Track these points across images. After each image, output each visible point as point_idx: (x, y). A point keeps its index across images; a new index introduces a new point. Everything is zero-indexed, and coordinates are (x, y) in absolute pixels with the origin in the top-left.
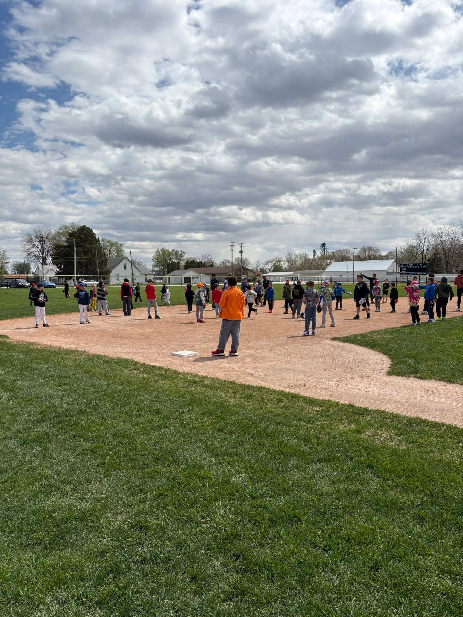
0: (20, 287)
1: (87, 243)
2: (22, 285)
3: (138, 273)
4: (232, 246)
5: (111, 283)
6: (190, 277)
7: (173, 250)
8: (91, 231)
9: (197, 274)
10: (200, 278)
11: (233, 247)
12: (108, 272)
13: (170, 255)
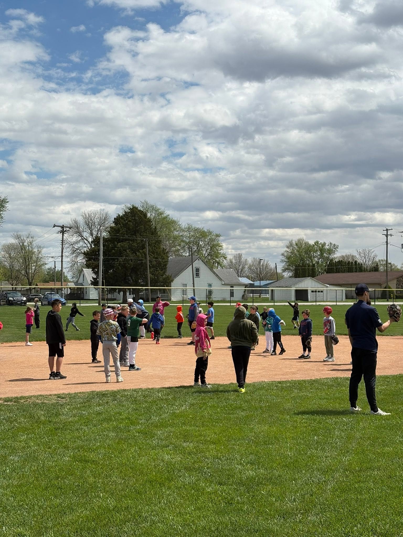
0: (10, 303)
1: (138, 235)
2: (14, 300)
3: (219, 282)
4: (387, 236)
5: (173, 299)
6: (306, 291)
7: (317, 243)
8: (145, 215)
9: (320, 285)
10: (325, 292)
11: (389, 237)
12: (168, 282)
13: (310, 252)
